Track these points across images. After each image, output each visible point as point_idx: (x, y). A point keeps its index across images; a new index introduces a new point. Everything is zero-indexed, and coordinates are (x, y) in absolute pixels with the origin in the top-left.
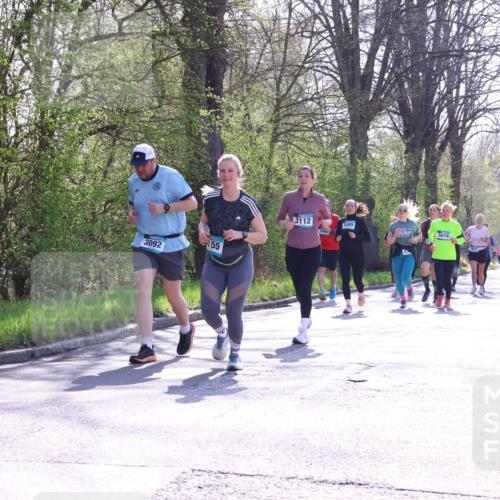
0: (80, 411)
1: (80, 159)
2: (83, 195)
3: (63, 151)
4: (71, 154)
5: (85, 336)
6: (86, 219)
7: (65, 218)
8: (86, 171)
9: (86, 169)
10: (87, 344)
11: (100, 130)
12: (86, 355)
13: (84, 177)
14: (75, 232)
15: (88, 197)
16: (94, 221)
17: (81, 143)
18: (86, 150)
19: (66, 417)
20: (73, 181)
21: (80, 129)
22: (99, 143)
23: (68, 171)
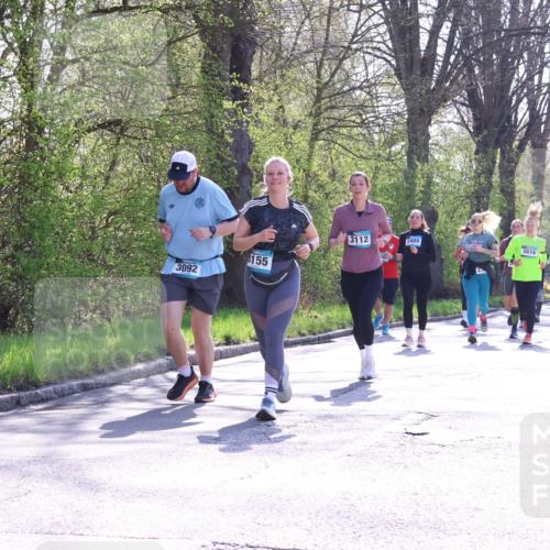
0: (76, 471)
1: (77, 161)
2: (80, 206)
3: (56, 152)
4: (65, 155)
5: (82, 378)
6: (83, 235)
7: (58, 233)
8: (84, 176)
9: (83, 174)
10: (85, 388)
11: (102, 126)
12: (84, 402)
13: (81, 185)
14: (70, 251)
15: (86, 208)
16: (93, 238)
17: (77, 142)
18: (83, 150)
19: (59, 478)
20: (67, 189)
21: (76, 125)
22: (100, 142)
23: (61, 176)
